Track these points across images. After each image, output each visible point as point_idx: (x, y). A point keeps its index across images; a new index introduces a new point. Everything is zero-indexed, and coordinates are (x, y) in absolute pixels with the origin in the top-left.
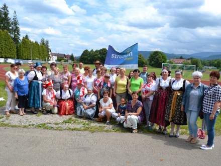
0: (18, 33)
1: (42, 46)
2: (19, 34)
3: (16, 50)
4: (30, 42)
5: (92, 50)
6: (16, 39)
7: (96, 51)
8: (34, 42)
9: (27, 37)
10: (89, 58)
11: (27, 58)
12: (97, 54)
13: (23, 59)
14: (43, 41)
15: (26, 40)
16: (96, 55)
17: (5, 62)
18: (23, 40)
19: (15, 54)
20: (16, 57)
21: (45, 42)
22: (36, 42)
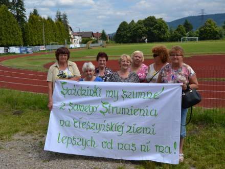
0: (21, 8)
1: (57, 24)
2: (23, 10)
3: (21, 33)
4: (41, 19)
5: (133, 21)
6: (20, 18)
7: (139, 22)
8: (46, 18)
9: (35, 12)
10: (128, 35)
11: (38, 43)
12: (141, 26)
13: (33, 46)
14: (59, 16)
15: (34, 16)
16: (140, 28)
17: (7, 53)
18: (30, 17)
19: (21, 39)
20: (22, 43)
21: (61, 17)
22: (49, 19)
